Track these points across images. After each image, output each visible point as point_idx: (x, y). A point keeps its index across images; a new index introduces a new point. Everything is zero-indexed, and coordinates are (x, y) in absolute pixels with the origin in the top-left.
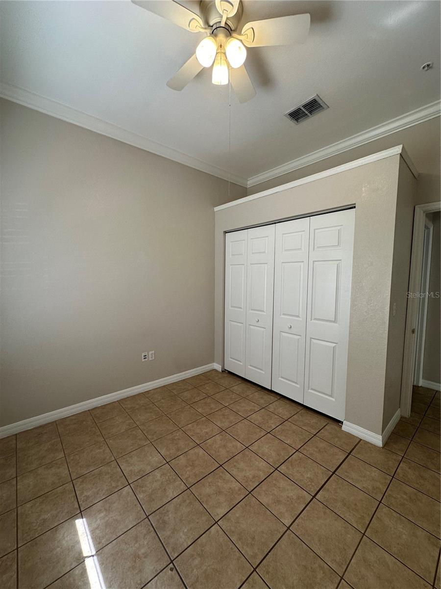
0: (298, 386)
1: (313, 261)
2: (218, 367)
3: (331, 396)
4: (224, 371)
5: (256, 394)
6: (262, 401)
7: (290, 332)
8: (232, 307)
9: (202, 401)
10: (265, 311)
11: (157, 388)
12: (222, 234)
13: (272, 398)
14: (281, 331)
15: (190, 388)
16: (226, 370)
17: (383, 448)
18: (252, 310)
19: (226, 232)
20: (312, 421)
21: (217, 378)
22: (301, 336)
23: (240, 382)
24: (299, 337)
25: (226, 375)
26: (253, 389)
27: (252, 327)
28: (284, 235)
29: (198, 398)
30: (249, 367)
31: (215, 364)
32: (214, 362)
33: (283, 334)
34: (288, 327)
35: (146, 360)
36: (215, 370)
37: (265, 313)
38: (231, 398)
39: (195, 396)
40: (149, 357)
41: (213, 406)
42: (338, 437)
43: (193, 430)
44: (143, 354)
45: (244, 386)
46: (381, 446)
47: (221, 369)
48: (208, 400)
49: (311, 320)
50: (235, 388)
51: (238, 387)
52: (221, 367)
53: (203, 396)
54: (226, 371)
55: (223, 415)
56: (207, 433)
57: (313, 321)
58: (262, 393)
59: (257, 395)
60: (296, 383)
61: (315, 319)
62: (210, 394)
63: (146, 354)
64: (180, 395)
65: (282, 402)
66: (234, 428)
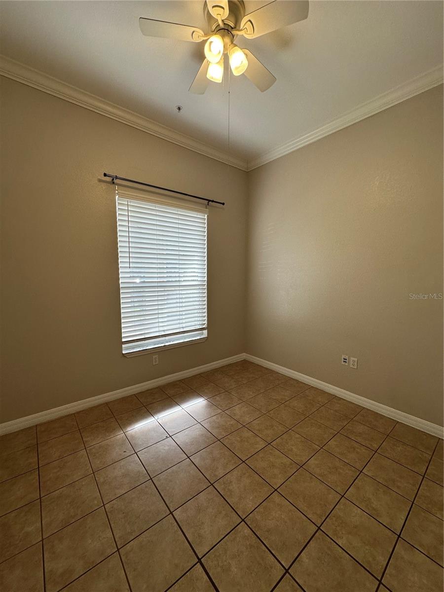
63: (347, 357)
66: (311, 478)
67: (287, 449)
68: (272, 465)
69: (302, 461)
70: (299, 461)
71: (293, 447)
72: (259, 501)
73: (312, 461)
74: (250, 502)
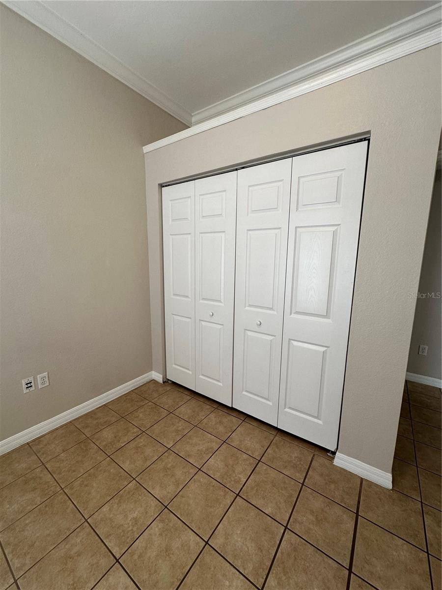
0: (271, 403)
1: (296, 227)
2: (159, 378)
3: (317, 418)
4: (166, 381)
5: (212, 416)
6: (221, 429)
7: (258, 329)
8: (175, 295)
9: (132, 445)
10: (222, 301)
11: (57, 429)
12: (157, 187)
13: (234, 420)
14: (245, 330)
15: (114, 419)
16: (169, 380)
17: (392, 490)
18: (203, 299)
19: (162, 186)
20: (293, 456)
21: (155, 395)
22: (275, 336)
23: (189, 398)
24: (272, 338)
25: (168, 388)
26: (207, 407)
27: (204, 323)
28: (251, 188)
29: (126, 439)
30: (201, 377)
31: (153, 372)
32: (152, 370)
33: (249, 333)
34: (258, 325)
35: (31, 389)
36: (153, 382)
37: (222, 305)
38: (177, 431)
39: (120, 434)
40: (36, 385)
41: (148, 451)
42: (333, 482)
43: (111, 519)
44: (24, 382)
45: (194, 403)
46: (391, 488)
47: (162, 380)
48: (142, 441)
49: (291, 314)
50: (183, 409)
51: (187, 408)
52: (161, 376)
53: (134, 433)
54: (170, 382)
55: (165, 469)
56: (136, 520)
57: (292, 316)
58: (221, 413)
59: (213, 418)
60: (267, 399)
61: (297, 313)
62: (145, 427)
63: (31, 379)
64: (96, 436)
65: (248, 425)
66: (182, 497)
67: (133, 526)
68: (167, 551)
69: (156, 506)
70: (157, 510)
71: (130, 516)
72: (228, 568)
73: (157, 492)
74: (234, 584)
